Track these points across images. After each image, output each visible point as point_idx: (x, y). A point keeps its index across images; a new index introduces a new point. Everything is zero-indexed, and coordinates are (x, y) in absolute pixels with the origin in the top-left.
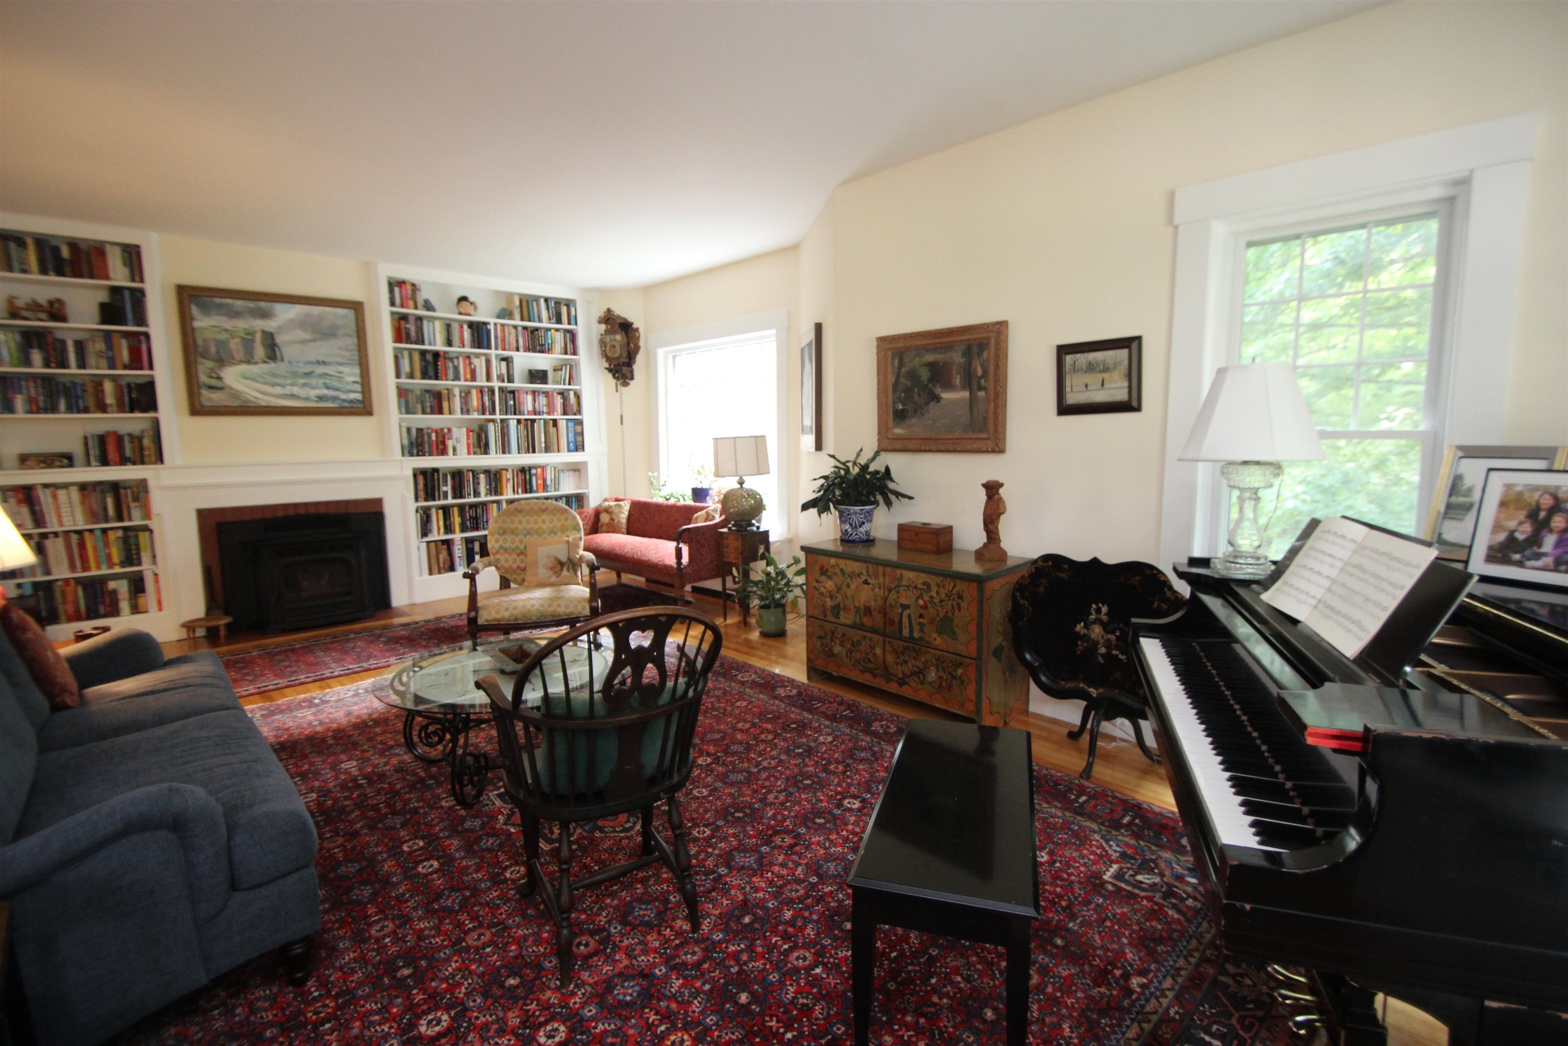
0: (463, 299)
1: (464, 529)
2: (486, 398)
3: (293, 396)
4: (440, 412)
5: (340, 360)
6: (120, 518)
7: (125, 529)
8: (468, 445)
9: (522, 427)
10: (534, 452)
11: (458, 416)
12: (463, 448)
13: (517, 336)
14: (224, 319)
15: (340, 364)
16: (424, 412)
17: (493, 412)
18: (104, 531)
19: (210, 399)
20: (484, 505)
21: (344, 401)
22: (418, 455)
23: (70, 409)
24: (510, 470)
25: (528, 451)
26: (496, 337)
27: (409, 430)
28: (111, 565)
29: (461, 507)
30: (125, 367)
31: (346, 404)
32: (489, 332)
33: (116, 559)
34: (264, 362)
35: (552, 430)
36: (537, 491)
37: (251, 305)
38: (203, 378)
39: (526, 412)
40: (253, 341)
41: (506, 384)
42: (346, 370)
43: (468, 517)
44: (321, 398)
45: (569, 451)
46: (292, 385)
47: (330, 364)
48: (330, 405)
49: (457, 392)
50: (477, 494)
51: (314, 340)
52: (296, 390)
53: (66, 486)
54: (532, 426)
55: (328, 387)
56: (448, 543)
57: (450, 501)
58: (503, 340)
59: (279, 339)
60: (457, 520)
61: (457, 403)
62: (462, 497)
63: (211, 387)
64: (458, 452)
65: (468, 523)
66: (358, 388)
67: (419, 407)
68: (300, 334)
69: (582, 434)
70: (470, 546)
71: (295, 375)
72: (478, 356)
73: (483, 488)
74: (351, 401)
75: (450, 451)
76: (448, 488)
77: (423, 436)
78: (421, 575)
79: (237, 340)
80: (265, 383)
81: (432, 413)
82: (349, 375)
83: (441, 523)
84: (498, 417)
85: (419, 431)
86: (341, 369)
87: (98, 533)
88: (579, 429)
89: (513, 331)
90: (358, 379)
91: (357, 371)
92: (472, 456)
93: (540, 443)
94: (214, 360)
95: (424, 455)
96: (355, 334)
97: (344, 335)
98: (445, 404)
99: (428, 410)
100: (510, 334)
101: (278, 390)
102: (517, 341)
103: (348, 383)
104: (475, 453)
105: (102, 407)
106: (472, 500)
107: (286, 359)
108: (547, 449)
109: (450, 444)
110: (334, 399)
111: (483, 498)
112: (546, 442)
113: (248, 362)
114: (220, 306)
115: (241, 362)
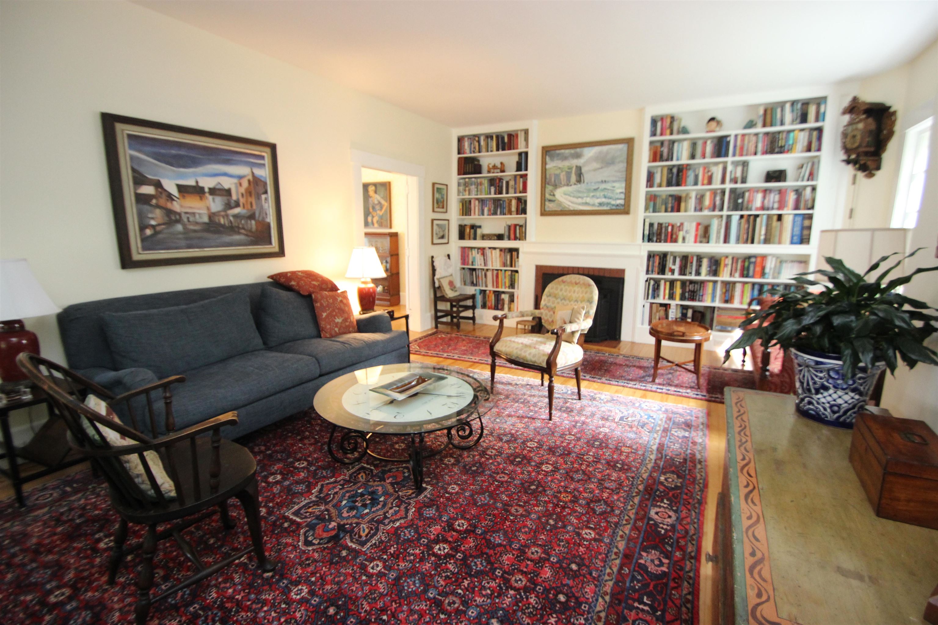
0: (712, 119)
1: (683, 298)
2: (718, 199)
3: (587, 204)
4: (678, 210)
5: (614, 179)
6: (511, 266)
7: (512, 271)
8: (696, 236)
9: (743, 221)
10: (752, 242)
11: (691, 213)
12: (691, 237)
13: (757, 143)
14: (559, 162)
15: (614, 182)
16: (666, 211)
17: (722, 209)
18: (505, 271)
19: (549, 207)
20: (702, 282)
21: (613, 205)
22: (656, 242)
23: (501, 214)
24: (730, 258)
25: (746, 242)
26: (735, 146)
27: (651, 225)
28: (505, 288)
29: (684, 283)
30: (520, 192)
31: (614, 207)
32: (728, 143)
33: (507, 285)
34: (575, 184)
35: (775, 223)
36: (753, 277)
37: (572, 151)
38: (547, 196)
39: (754, 208)
40: (571, 172)
41: (739, 185)
42: (617, 185)
43: (687, 290)
44: (601, 204)
45: (792, 243)
46: (587, 197)
47: (608, 182)
48: (605, 208)
49: (693, 195)
50: (698, 273)
51: (602, 168)
52: (588, 200)
53: (495, 248)
54: (755, 221)
55: (605, 197)
56: (666, 307)
57: (676, 276)
58: (742, 148)
59: (583, 170)
60: (678, 291)
61: (692, 203)
62: (684, 274)
63: (550, 201)
64: (687, 240)
65: (687, 294)
66: (623, 196)
67: (663, 208)
68: (595, 165)
69: (809, 228)
70: (685, 311)
71: (589, 191)
72: (716, 164)
73: (704, 269)
74: (617, 205)
75: (680, 239)
76: (676, 268)
77: (661, 228)
78: (642, 324)
79: (564, 173)
80: (574, 197)
81: (672, 211)
82: (618, 188)
83: (667, 292)
84: (725, 213)
85: (660, 225)
86: (615, 184)
87: (503, 272)
88: (807, 223)
89: (754, 139)
90: (623, 190)
91: (623, 185)
92: (698, 244)
93: (760, 235)
94: (553, 186)
95: (660, 242)
96: (625, 161)
97: (619, 162)
98: (683, 205)
99: (669, 209)
100: (749, 142)
101: (580, 200)
102: (756, 147)
103: (617, 194)
104: (701, 242)
105: (510, 213)
106: (693, 277)
107: (586, 181)
108: (767, 241)
109: (681, 234)
110: (608, 204)
111: (703, 277)
112: (766, 234)
113: (568, 185)
114: (559, 154)
115: (564, 185)
